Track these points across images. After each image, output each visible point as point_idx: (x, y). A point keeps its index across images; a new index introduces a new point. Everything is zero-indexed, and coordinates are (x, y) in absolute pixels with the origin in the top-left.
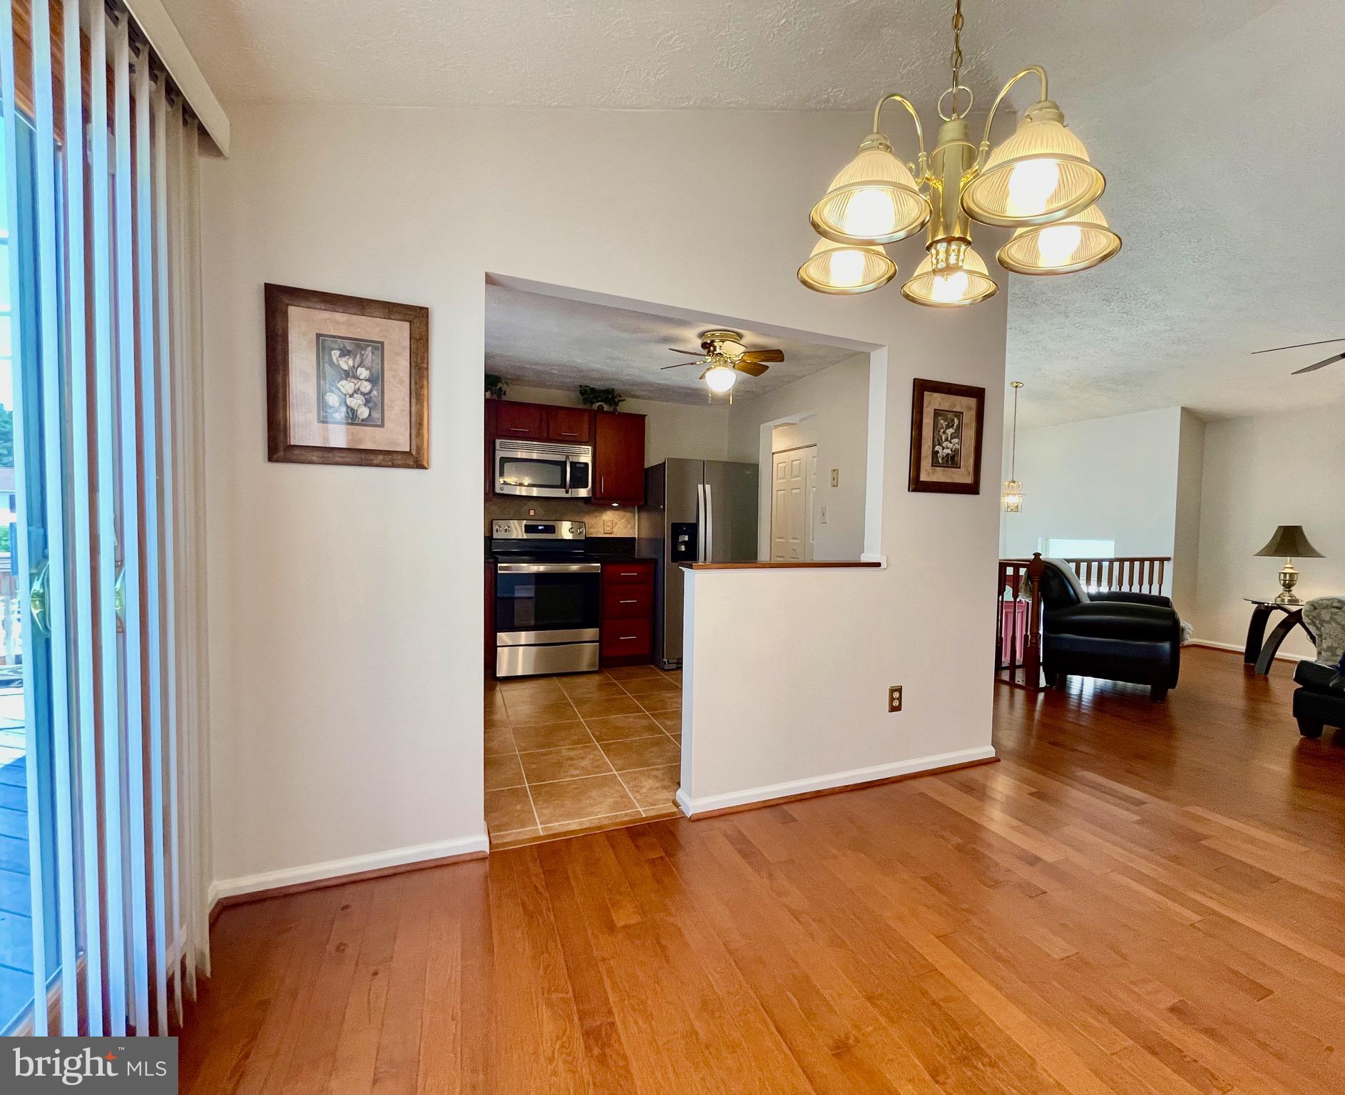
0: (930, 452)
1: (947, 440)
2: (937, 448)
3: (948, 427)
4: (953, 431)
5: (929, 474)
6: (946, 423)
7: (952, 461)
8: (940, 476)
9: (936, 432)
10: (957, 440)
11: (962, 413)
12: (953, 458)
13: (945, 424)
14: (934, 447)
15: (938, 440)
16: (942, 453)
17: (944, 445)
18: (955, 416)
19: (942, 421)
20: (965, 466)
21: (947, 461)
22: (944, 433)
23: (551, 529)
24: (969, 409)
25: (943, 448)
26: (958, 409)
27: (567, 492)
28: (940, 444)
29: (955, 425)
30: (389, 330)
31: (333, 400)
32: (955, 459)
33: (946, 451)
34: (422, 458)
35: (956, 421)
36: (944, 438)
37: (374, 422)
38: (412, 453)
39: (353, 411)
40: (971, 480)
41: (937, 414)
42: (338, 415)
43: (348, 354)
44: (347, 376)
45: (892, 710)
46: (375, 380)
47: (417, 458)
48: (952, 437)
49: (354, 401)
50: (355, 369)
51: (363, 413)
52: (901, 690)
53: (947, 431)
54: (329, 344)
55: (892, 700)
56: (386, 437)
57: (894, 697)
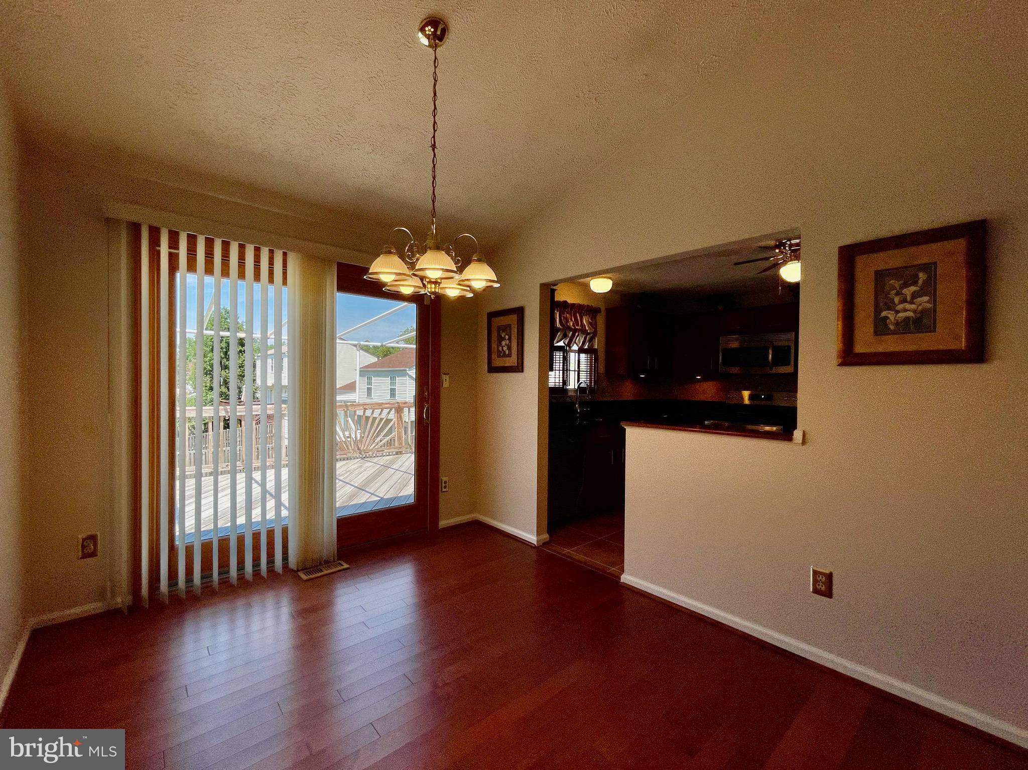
0: (870, 320)
1: (904, 301)
2: (884, 313)
3: (906, 285)
4: (918, 289)
5: (870, 345)
6: (901, 282)
7: (919, 324)
8: (890, 344)
9: (880, 296)
10: (926, 298)
11: (935, 264)
12: (918, 321)
13: (897, 284)
14: (877, 311)
15: (886, 303)
16: (893, 318)
17: (899, 308)
18: (921, 270)
19: (892, 282)
20: (946, 327)
21: (908, 324)
22: (898, 294)
23: (770, 398)
24: (951, 255)
25: (897, 312)
26: (925, 260)
27: (771, 369)
28: (889, 308)
29: (920, 282)
30: (513, 319)
31: (500, 348)
32: (925, 321)
33: (902, 315)
34: (520, 368)
35: (922, 276)
36: (897, 300)
37: (509, 355)
38: (518, 366)
39: (505, 352)
40: (963, 346)
41: (881, 276)
42: (502, 354)
43: (503, 331)
44: (503, 339)
45: (816, 591)
46: (510, 339)
47: (519, 368)
48: (914, 296)
49: (505, 348)
50: (505, 336)
51: (507, 352)
52: (830, 576)
53: (905, 291)
54: (500, 329)
55: (815, 581)
56: (512, 361)
57: (819, 579)
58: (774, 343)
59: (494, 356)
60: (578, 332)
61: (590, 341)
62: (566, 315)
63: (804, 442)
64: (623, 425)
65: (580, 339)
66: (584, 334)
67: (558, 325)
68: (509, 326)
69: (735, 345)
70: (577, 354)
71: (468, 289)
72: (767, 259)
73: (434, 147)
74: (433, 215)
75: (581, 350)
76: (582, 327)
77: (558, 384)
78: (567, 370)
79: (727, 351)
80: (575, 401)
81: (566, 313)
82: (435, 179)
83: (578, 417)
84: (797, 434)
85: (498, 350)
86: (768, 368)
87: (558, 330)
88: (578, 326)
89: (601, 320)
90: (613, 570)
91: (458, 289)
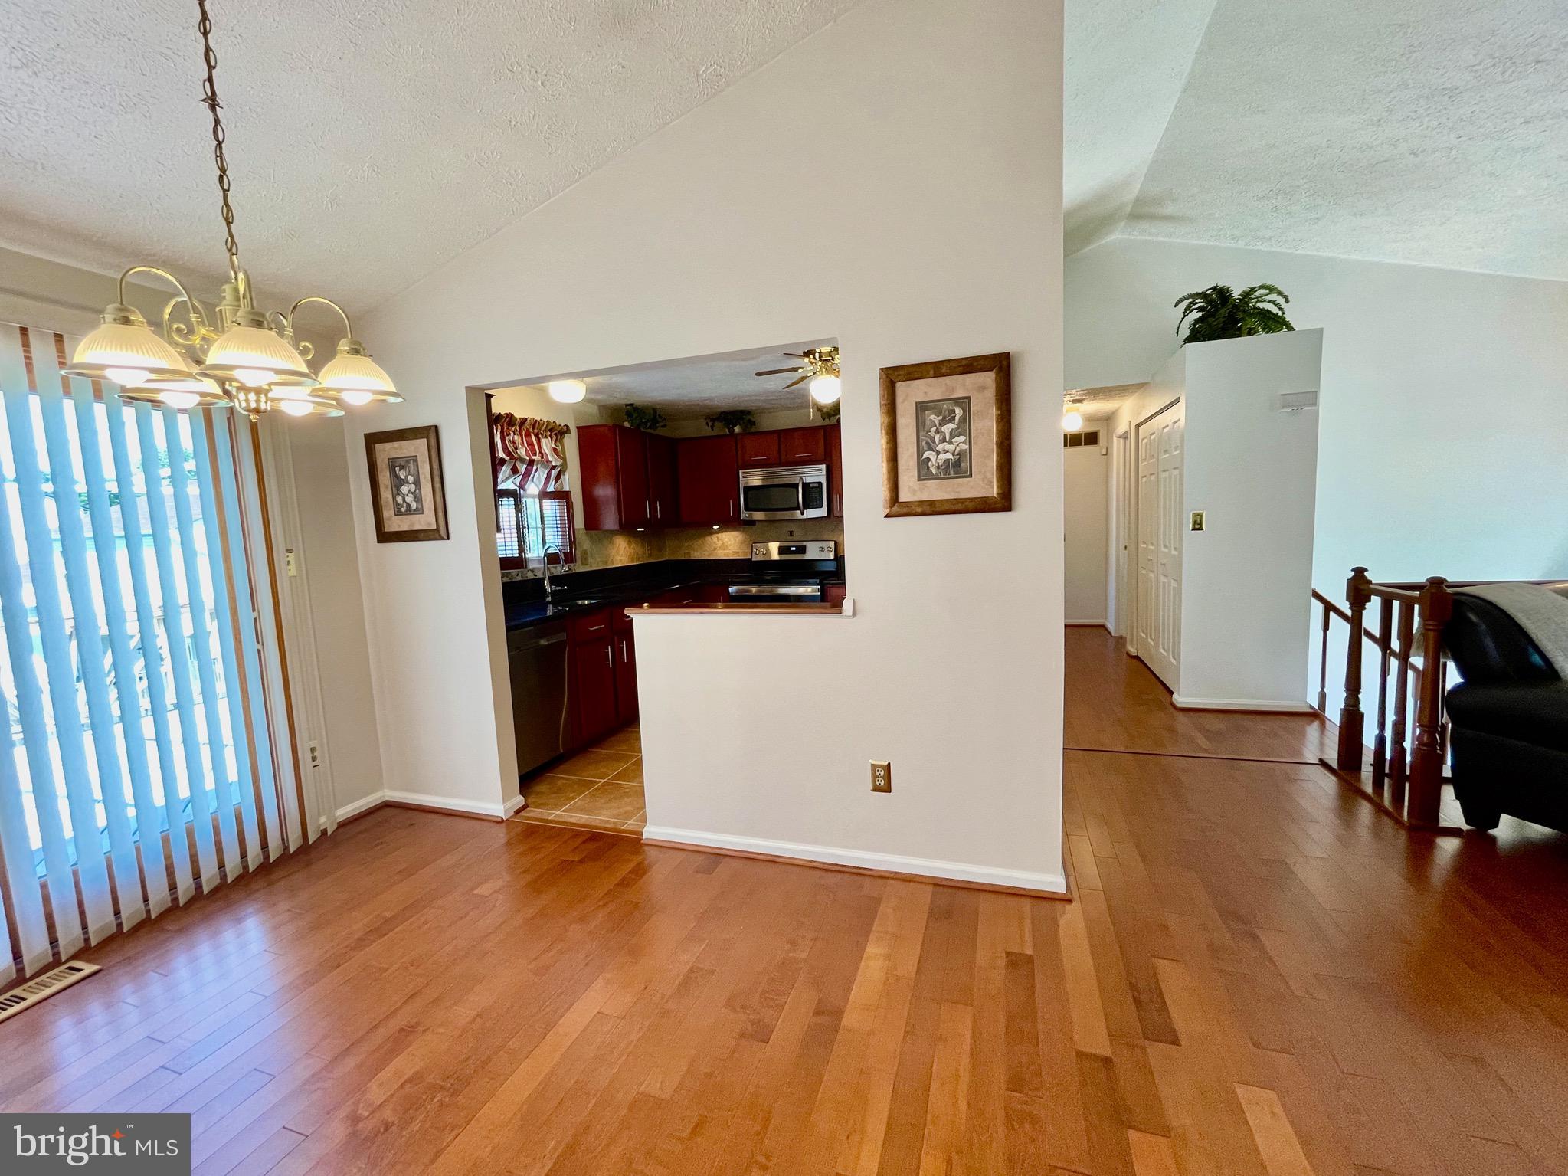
0: (913, 463)
1: (943, 440)
2: (926, 455)
3: (944, 422)
4: (956, 426)
5: (914, 492)
6: (941, 418)
7: (957, 468)
8: (936, 491)
9: (922, 433)
10: (962, 438)
11: (969, 398)
12: (957, 464)
13: (937, 420)
14: (920, 454)
15: (927, 443)
16: (935, 460)
17: (939, 448)
18: (957, 404)
19: (932, 417)
20: (980, 472)
21: (948, 467)
22: (937, 431)
23: (802, 550)
24: (982, 389)
25: (938, 453)
26: (959, 393)
27: (802, 514)
28: (931, 449)
29: (957, 418)
30: (418, 448)
31: (399, 499)
32: (962, 465)
33: (943, 457)
34: (443, 533)
35: (959, 412)
36: (937, 438)
37: (419, 511)
38: (437, 530)
39: (409, 505)
40: (995, 492)
41: (922, 408)
42: (403, 510)
43: (402, 467)
44: (404, 482)
45: (876, 789)
46: (417, 483)
47: (439, 533)
48: (953, 435)
49: (409, 499)
50: (406, 477)
51: (414, 506)
52: (888, 768)
53: (944, 429)
54: (393, 464)
55: (875, 777)
56: (425, 520)
57: (878, 774)
58: (804, 478)
59: (388, 513)
60: (537, 465)
61: (558, 477)
62: (513, 438)
63: (854, 614)
64: (627, 612)
65: (540, 475)
66: (546, 468)
67: (501, 454)
68: (415, 459)
69: (757, 482)
70: (537, 500)
71: (334, 402)
72: (795, 370)
73: (212, 102)
74: (230, 250)
75: (544, 495)
76: (542, 457)
77: (511, 552)
78: (523, 528)
79: (748, 489)
80: (541, 576)
81: (512, 433)
82: (224, 173)
83: (549, 603)
84: (847, 604)
85: (396, 504)
86: (799, 512)
87: (503, 462)
88: (535, 454)
89: (571, 444)
90: (630, 824)
91: (313, 402)
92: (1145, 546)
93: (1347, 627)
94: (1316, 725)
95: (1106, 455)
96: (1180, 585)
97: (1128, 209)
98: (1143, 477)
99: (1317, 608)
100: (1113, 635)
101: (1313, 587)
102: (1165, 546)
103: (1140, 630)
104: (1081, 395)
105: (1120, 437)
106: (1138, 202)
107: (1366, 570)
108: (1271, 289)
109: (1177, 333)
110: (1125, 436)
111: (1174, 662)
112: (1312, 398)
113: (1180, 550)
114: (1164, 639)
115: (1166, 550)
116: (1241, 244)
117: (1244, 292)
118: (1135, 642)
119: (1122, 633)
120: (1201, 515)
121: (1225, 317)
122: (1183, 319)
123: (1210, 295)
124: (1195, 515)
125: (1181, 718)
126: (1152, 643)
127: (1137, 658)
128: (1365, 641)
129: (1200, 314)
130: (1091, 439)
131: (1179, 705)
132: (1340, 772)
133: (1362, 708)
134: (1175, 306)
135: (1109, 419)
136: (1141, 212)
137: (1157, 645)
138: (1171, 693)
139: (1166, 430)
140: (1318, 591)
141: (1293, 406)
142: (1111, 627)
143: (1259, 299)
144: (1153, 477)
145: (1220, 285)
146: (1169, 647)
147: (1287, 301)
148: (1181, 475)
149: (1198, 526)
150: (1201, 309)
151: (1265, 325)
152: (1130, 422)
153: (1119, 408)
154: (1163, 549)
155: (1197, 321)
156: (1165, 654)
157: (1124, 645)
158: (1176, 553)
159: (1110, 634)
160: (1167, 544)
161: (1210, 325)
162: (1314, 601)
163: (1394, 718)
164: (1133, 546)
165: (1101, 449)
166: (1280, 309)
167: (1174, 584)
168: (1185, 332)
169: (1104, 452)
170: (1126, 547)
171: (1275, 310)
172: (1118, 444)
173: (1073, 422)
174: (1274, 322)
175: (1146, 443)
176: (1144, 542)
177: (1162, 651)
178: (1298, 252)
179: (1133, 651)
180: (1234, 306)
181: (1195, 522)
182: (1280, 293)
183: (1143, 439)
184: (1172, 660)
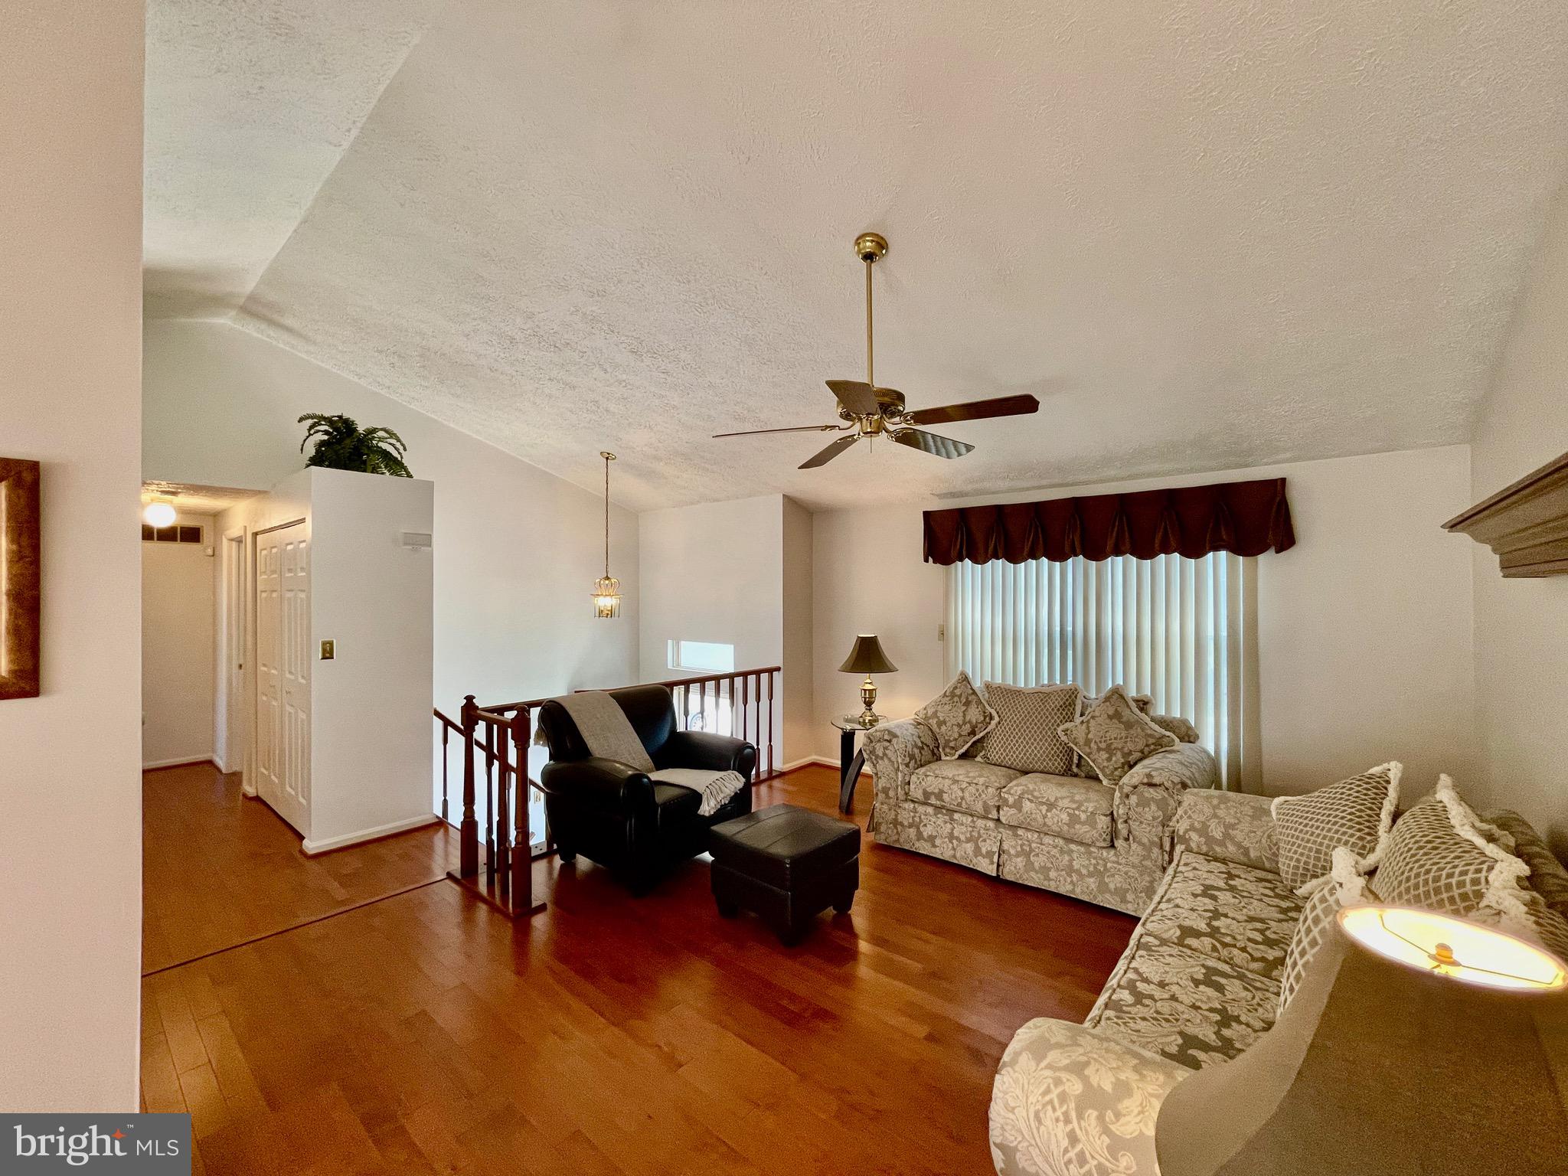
92: (265, 669)
93: (462, 739)
94: (441, 833)
95: (213, 556)
96: (309, 716)
97: (242, 301)
98: (262, 592)
99: (438, 724)
100: (224, 771)
101: (435, 706)
102: (290, 673)
103: (260, 763)
104: (174, 488)
105: (232, 540)
106: (252, 298)
107: (474, 698)
108: (392, 434)
109: (302, 450)
110: (239, 541)
111: (303, 801)
112: (427, 540)
113: (308, 677)
114: (290, 776)
115: (292, 677)
116: (362, 382)
117: (368, 429)
118: (254, 783)
119: (235, 768)
120: (331, 644)
121: (351, 448)
122: (308, 437)
123: (336, 421)
124: (324, 644)
125: (312, 865)
126: (276, 781)
127: (257, 799)
128: (476, 748)
129: (326, 437)
130: (191, 535)
131: (311, 852)
132: (463, 881)
133: (477, 818)
134: (299, 422)
135: (217, 516)
136: (253, 308)
137: (283, 784)
138: (301, 838)
139: (290, 547)
140: (438, 709)
141: (413, 544)
142: (221, 763)
143: (381, 439)
144: (275, 595)
145: (345, 416)
146: (296, 784)
147: (405, 449)
148: (309, 598)
149: (328, 653)
150: (326, 432)
151: (387, 464)
152: (245, 527)
153: (232, 507)
154: (288, 675)
155: (322, 443)
156: (293, 793)
157: (240, 783)
158: (303, 681)
159: (219, 770)
160: (293, 670)
161: (336, 452)
162: (435, 719)
163: (498, 818)
164: (248, 666)
165: (205, 549)
166: (399, 453)
167: (302, 716)
168: (310, 450)
169: (210, 551)
170: (240, 666)
171: (395, 454)
172: (230, 548)
173: (163, 514)
174: (395, 465)
175: (266, 555)
176: (264, 665)
177: (288, 789)
178: (411, 406)
179: (251, 791)
180: (359, 440)
181: (324, 651)
182: (399, 440)
183: (261, 550)
184: (301, 800)
